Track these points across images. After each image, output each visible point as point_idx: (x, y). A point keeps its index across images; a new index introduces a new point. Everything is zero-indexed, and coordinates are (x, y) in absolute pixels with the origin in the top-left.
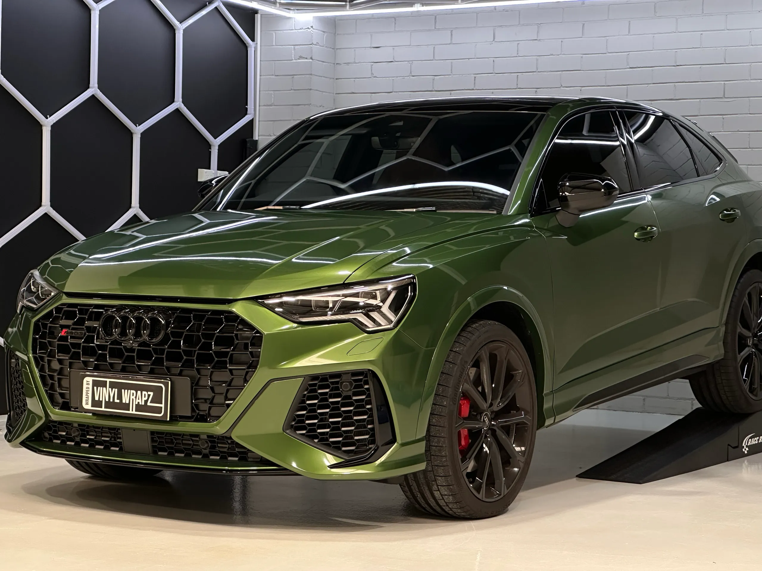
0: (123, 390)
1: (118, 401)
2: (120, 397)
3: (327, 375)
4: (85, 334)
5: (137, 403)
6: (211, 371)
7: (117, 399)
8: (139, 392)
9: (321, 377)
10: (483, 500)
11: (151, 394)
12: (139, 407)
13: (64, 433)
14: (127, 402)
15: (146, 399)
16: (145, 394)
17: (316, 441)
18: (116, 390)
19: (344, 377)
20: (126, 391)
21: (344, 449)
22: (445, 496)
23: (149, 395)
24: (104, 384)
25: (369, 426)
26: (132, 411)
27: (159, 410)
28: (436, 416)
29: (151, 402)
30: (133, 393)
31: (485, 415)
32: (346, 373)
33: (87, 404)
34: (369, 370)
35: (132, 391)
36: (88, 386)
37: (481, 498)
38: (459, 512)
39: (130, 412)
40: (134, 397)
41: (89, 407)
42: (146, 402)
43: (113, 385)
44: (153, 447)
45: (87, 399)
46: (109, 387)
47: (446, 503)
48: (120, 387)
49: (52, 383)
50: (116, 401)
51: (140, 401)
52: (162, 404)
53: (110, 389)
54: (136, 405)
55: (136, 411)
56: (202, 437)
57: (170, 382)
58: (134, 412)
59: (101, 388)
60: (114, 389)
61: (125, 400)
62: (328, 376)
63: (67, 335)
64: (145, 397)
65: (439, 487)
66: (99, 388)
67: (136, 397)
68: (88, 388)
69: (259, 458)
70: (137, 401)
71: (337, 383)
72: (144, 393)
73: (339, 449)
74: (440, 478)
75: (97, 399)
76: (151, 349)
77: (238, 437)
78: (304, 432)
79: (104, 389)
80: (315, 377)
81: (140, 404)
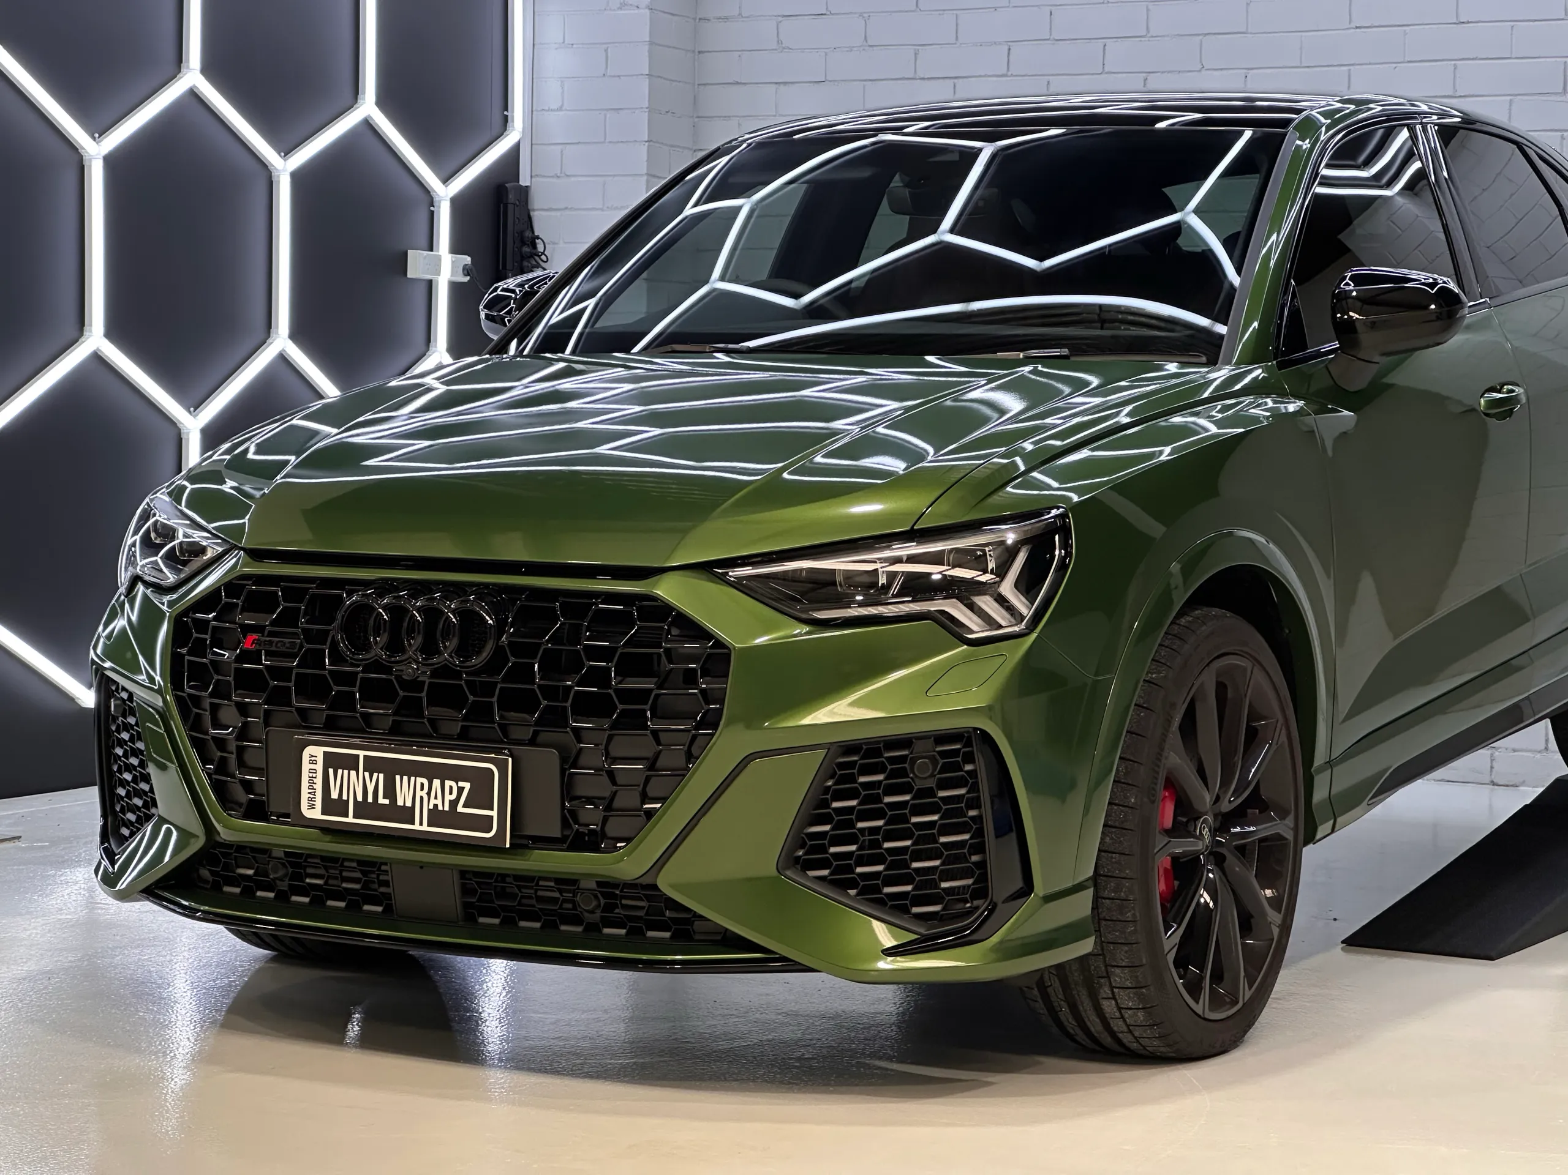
0: (398, 777)
1: (387, 802)
2: (391, 792)
3: (878, 742)
4: (301, 646)
5: (431, 807)
6: (609, 735)
7: (384, 798)
8: (437, 783)
9: (864, 747)
10: (1206, 1016)
11: (467, 786)
12: (437, 819)
13: (251, 872)
14: (409, 804)
15: (454, 796)
16: (451, 787)
17: (853, 892)
18: (381, 776)
19: (918, 746)
20: (405, 778)
21: (915, 910)
22: (1127, 1011)
23: (461, 790)
24: (351, 763)
25: (975, 858)
26: (421, 825)
27: (485, 824)
28: (1114, 830)
29: (464, 806)
30: (422, 785)
31: (1204, 822)
32: (922, 737)
33: (312, 807)
34: (976, 729)
35: (420, 780)
36: (313, 766)
37: (1200, 1012)
38: (1155, 1045)
39: (416, 827)
40: (424, 794)
41: (316, 814)
42: (454, 804)
43: (372, 765)
44: (466, 906)
45: (312, 796)
46: (364, 771)
47: (1128, 1026)
48: (392, 770)
49: (221, 756)
50: (382, 800)
51: (439, 802)
52: (492, 809)
53: (367, 774)
54: (429, 810)
55: (429, 825)
56: (584, 884)
57: (510, 759)
58: (425, 828)
59: (346, 772)
60: (375, 775)
61: (403, 798)
62: (881, 745)
63: (258, 647)
64: (451, 793)
65: (1116, 990)
66: (340, 771)
67: (429, 794)
68: (313, 771)
69: (721, 933)
70: (433, 801)
71: (903, 759)
72: (448, 783)
73: (905, 910)
74: (1118, 971)
75: (334, 795)
76: (463, 683)
77: (673, 886)
78: (825, 872)
79: (353, 773)
80: (850, 748)
81: (440, 808)
